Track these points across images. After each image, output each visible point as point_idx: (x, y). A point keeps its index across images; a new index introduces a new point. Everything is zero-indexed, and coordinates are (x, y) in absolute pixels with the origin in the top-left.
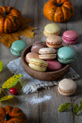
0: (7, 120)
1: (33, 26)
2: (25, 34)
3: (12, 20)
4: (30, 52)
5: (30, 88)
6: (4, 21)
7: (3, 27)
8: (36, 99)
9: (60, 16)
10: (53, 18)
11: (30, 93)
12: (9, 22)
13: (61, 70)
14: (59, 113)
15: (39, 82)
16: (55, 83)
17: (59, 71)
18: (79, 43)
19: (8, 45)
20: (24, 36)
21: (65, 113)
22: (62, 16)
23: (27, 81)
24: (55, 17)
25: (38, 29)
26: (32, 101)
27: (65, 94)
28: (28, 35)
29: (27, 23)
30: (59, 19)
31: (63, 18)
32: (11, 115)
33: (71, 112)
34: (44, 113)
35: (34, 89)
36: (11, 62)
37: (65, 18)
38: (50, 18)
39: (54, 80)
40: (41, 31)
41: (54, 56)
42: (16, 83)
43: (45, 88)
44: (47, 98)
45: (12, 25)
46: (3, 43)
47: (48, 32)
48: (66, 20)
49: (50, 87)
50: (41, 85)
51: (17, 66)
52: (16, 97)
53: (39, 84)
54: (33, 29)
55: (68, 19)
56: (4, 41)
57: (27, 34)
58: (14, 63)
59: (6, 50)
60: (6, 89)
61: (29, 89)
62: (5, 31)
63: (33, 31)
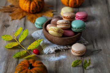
0: (30, 69)
1: (52, 9)
2: (46, 14)
3: (37, 3)
4: (50, 23)
5: (49, 49)
6: (30, 3)
7: (29, 8)
8: (54, 58)
9: (73, 2)
10: (68, 3)
11: (49, 54)
12: (34, 4)
13: (74, 36)
14: (72, 67)
15: (56, 46)
16: (69, 47)
17: (73, 37)
18: (88, 21)
19: (33, 21)
20: (46, 15)
21: (76, 68)
22: (75, 2)
23: (47, 45)
24: (70, 2)
25: (57, 11)
26: (50, 59)
27: (77, 54)
28: (49, 15)
29: (48, 7)
30: (73, 4)
31: (76, 3)
32: (34, 66)
33: (81, 68)
34: (60, 67)
35: (52, 50)
36: (35, 32)
37: (77, 3)
38: (66, 3)
39: (68, 45)
40: (59, 12)
41: (68, 26)
42: (38, 45)
43: (61, 51)
44: (63, 57)
45: (37, 6)
46: (29, 20)
47: (64, 12)
48: (78, 5)
49: (65, 50)
50: (58, 48)
51: (39, 35)
52: (38, 56)
53: (57, 47)
54: (53, 11)
55: (79, 5)
56: (30, 19)
57: (47, 15)
58: (37, 33)
59: (32, 24)
60: (30, 50)
61: (49, 51)
62: (31, 11)
63: (52, 12)
